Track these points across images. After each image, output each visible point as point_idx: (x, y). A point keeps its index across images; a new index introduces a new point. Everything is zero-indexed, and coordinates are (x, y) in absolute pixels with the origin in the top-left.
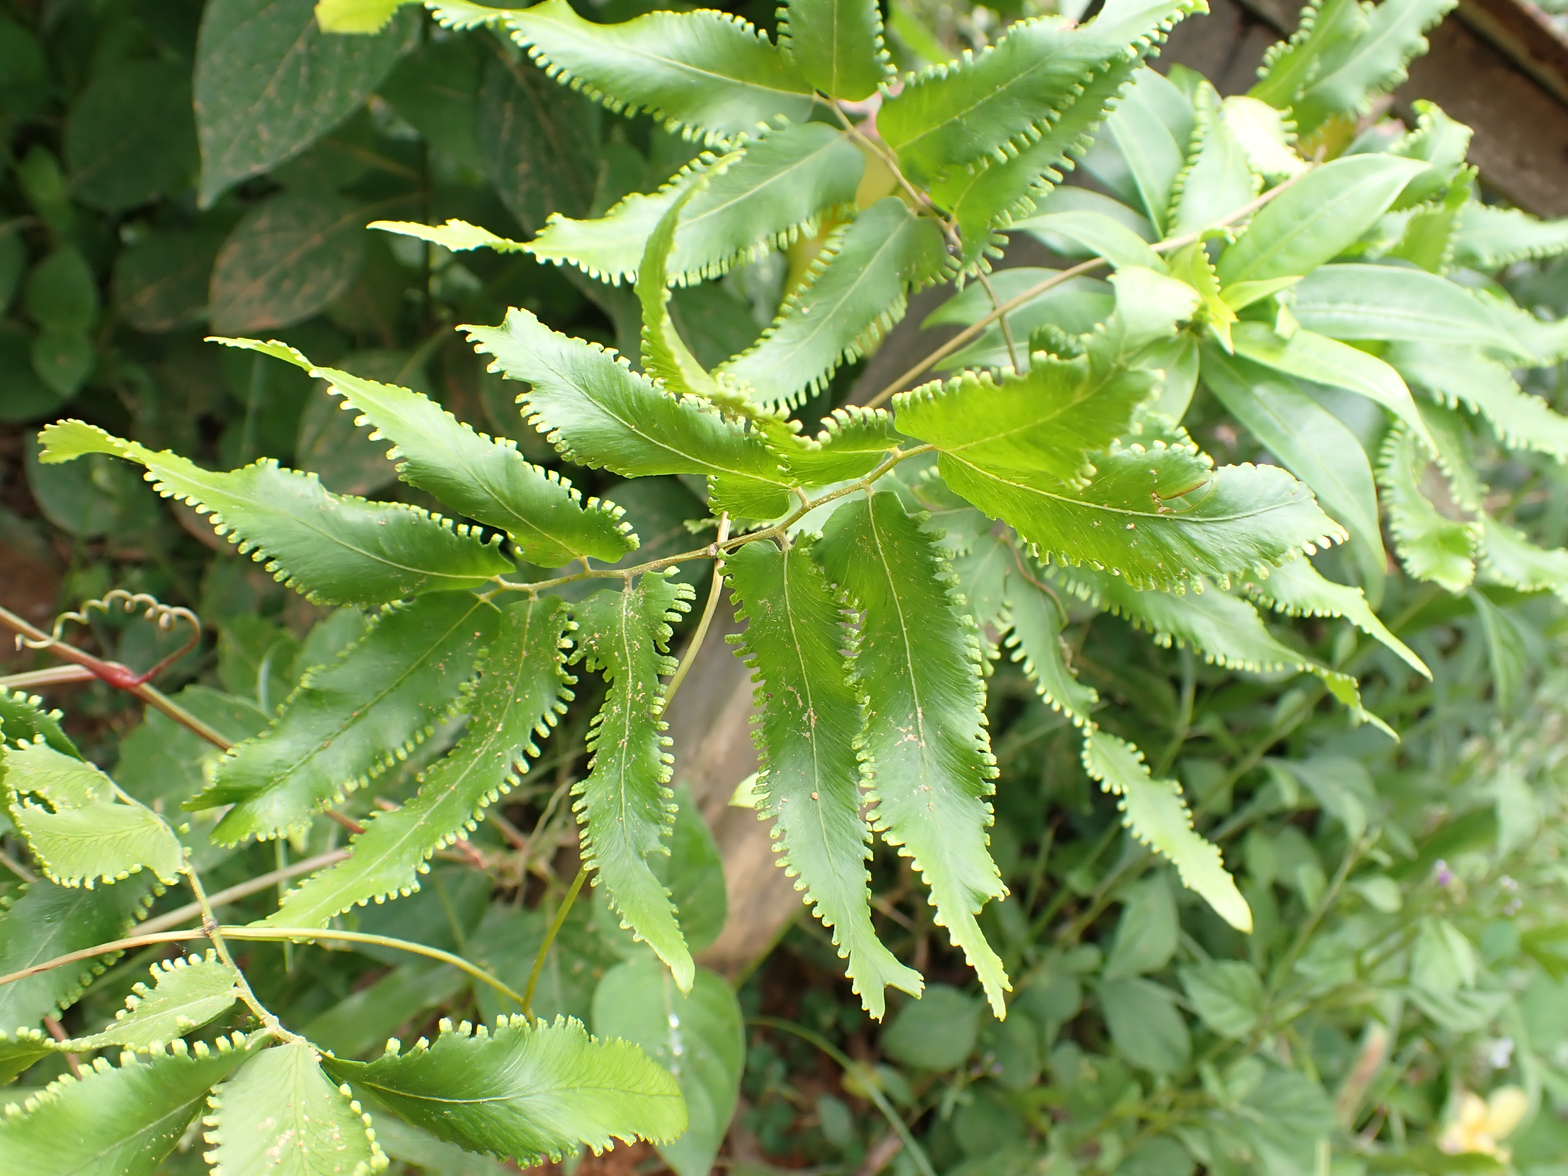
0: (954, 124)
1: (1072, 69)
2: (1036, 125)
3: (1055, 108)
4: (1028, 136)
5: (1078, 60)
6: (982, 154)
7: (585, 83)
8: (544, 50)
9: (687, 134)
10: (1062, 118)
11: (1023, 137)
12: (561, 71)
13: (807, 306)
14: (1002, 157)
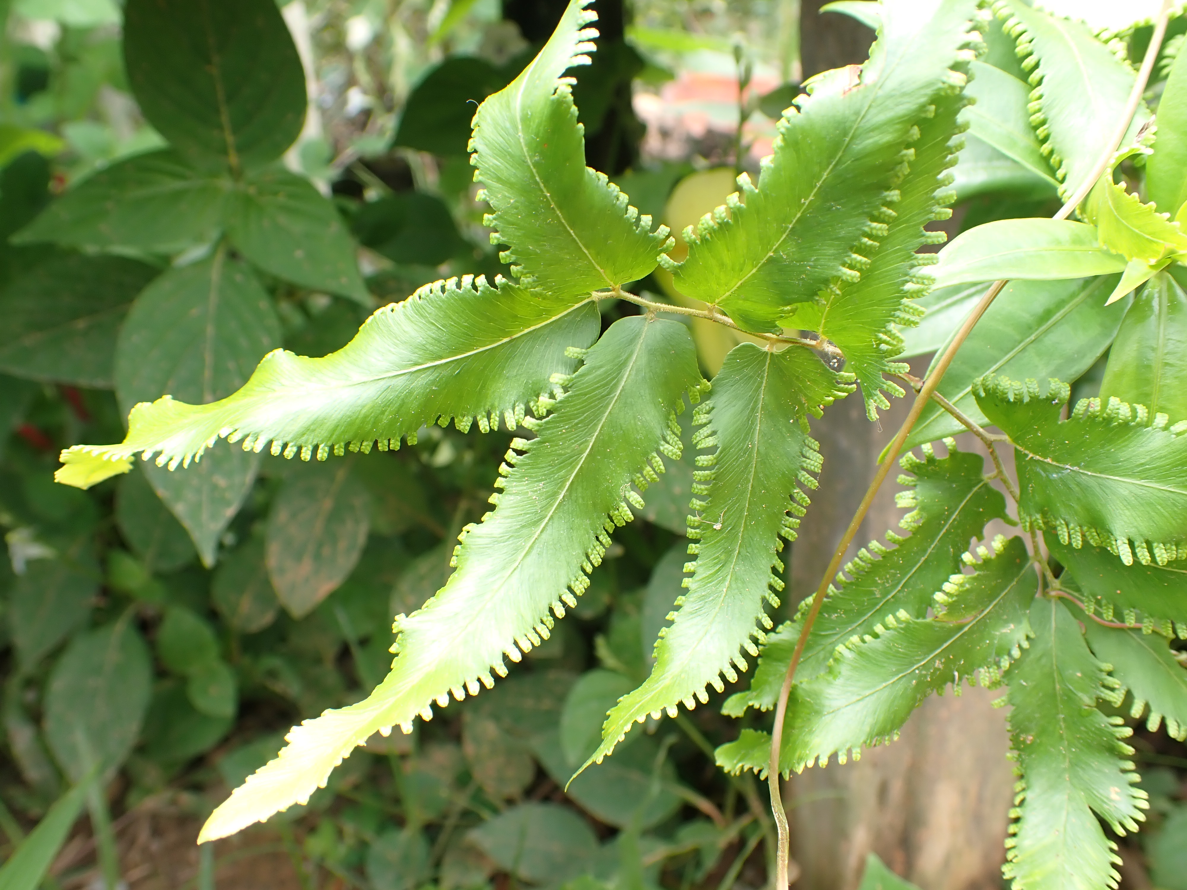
0: (771, 260)
1: (886, 138)
2: (874, 219)
3: (888, 188)
4: (870, 236)
5: (890, 122)
6: (826, 282)
7: (347, 444)
8: (286, 439)
9: (484, 426)
10: (903, 194)
11: (865, 240)
12: (316, 448)
13: (716, 521)
14: (853, 275)
